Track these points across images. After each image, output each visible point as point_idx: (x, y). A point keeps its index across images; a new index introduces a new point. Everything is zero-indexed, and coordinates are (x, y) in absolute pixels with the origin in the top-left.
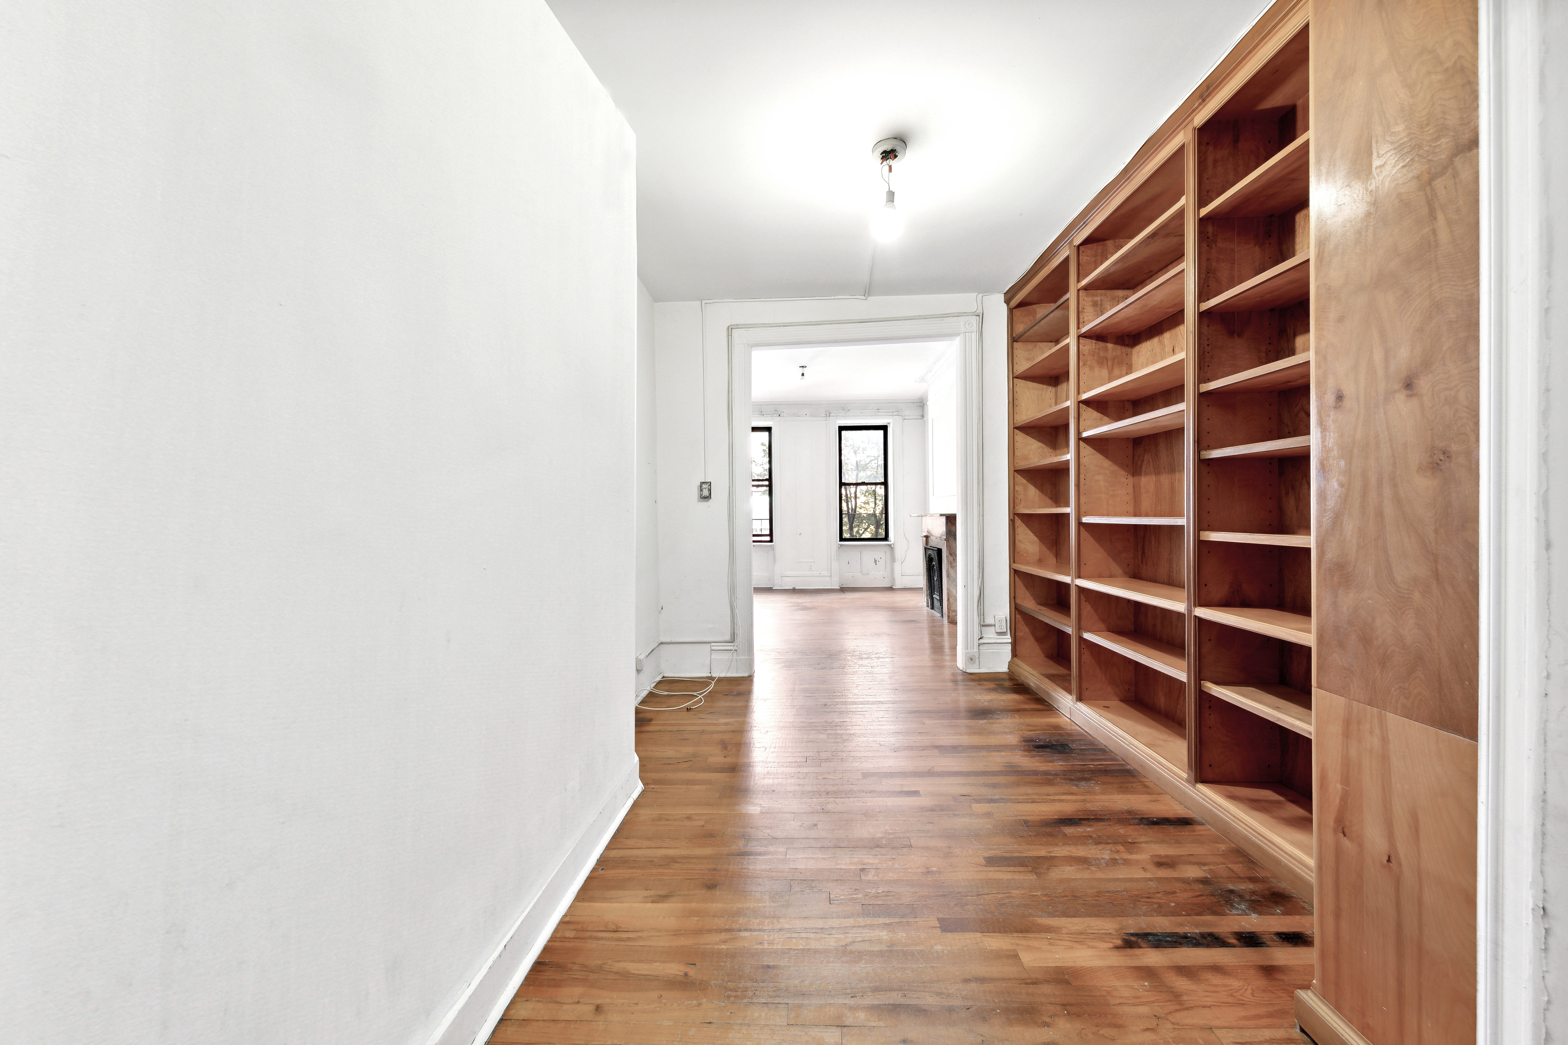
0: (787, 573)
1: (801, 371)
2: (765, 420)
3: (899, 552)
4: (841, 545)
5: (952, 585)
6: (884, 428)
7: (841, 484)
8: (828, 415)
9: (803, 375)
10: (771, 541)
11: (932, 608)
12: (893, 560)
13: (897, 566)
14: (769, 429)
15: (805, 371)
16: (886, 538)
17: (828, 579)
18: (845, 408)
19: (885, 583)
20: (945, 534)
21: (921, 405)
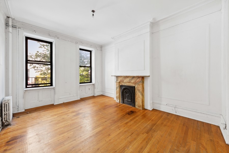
0: (61, 97)
3: (96, 86)
4: (80, 85)
5: (143, 97)
6: (91, 52)
8: (77, 43)
9: (93, 15)
10: (52, 86)
11: (123, 103)
12: (94, 88)
13: (96, 90)
14: (51, 43)
16: (91, 82)
17: (76, 97)
18: (82, 42)
19: (92, 95)
20: (141, 82)
21: (101, 47)
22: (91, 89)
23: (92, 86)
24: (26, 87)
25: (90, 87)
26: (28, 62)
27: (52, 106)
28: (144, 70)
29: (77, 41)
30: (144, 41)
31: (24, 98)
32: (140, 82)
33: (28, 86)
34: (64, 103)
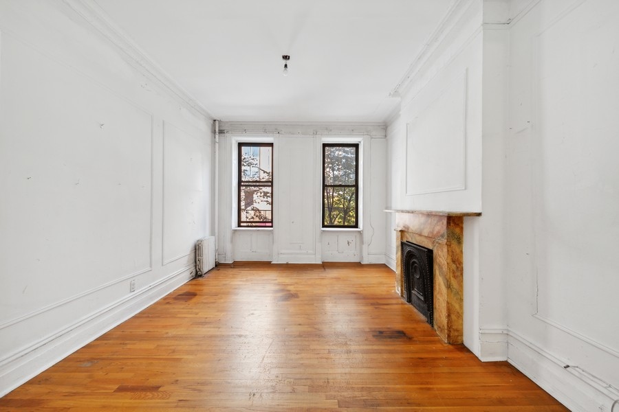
0: (283, 251)
1: (284, 62)
2: (268, 136)
3: (366, 236)
4: (323, 231)
5: (455, 298)
6: (356, 146)
7: (325, 186)
8: (315, 133)
9: (286, 66)
10: (272, 227)
11: (409, 300)
12: (362, 242)
13: (365, 247)
14: (271, 145)
15: (288, 62)
16: (356, 226)
17: (313, 256)
18: (328, 128)
19: (356, 260)
20: (446, 236)
21: (385, 127)
22: (353, 244)
23: (358, 235)
24: (239, 226)
25: (351, 238)
26: (242, 184)
27: (266, 265)
28: (466, 189)
29: (315, 128)
30: (467, 70)
31: (232, 242)
32: (442, 236)
33: (242, 224)
34: (287, 264)
